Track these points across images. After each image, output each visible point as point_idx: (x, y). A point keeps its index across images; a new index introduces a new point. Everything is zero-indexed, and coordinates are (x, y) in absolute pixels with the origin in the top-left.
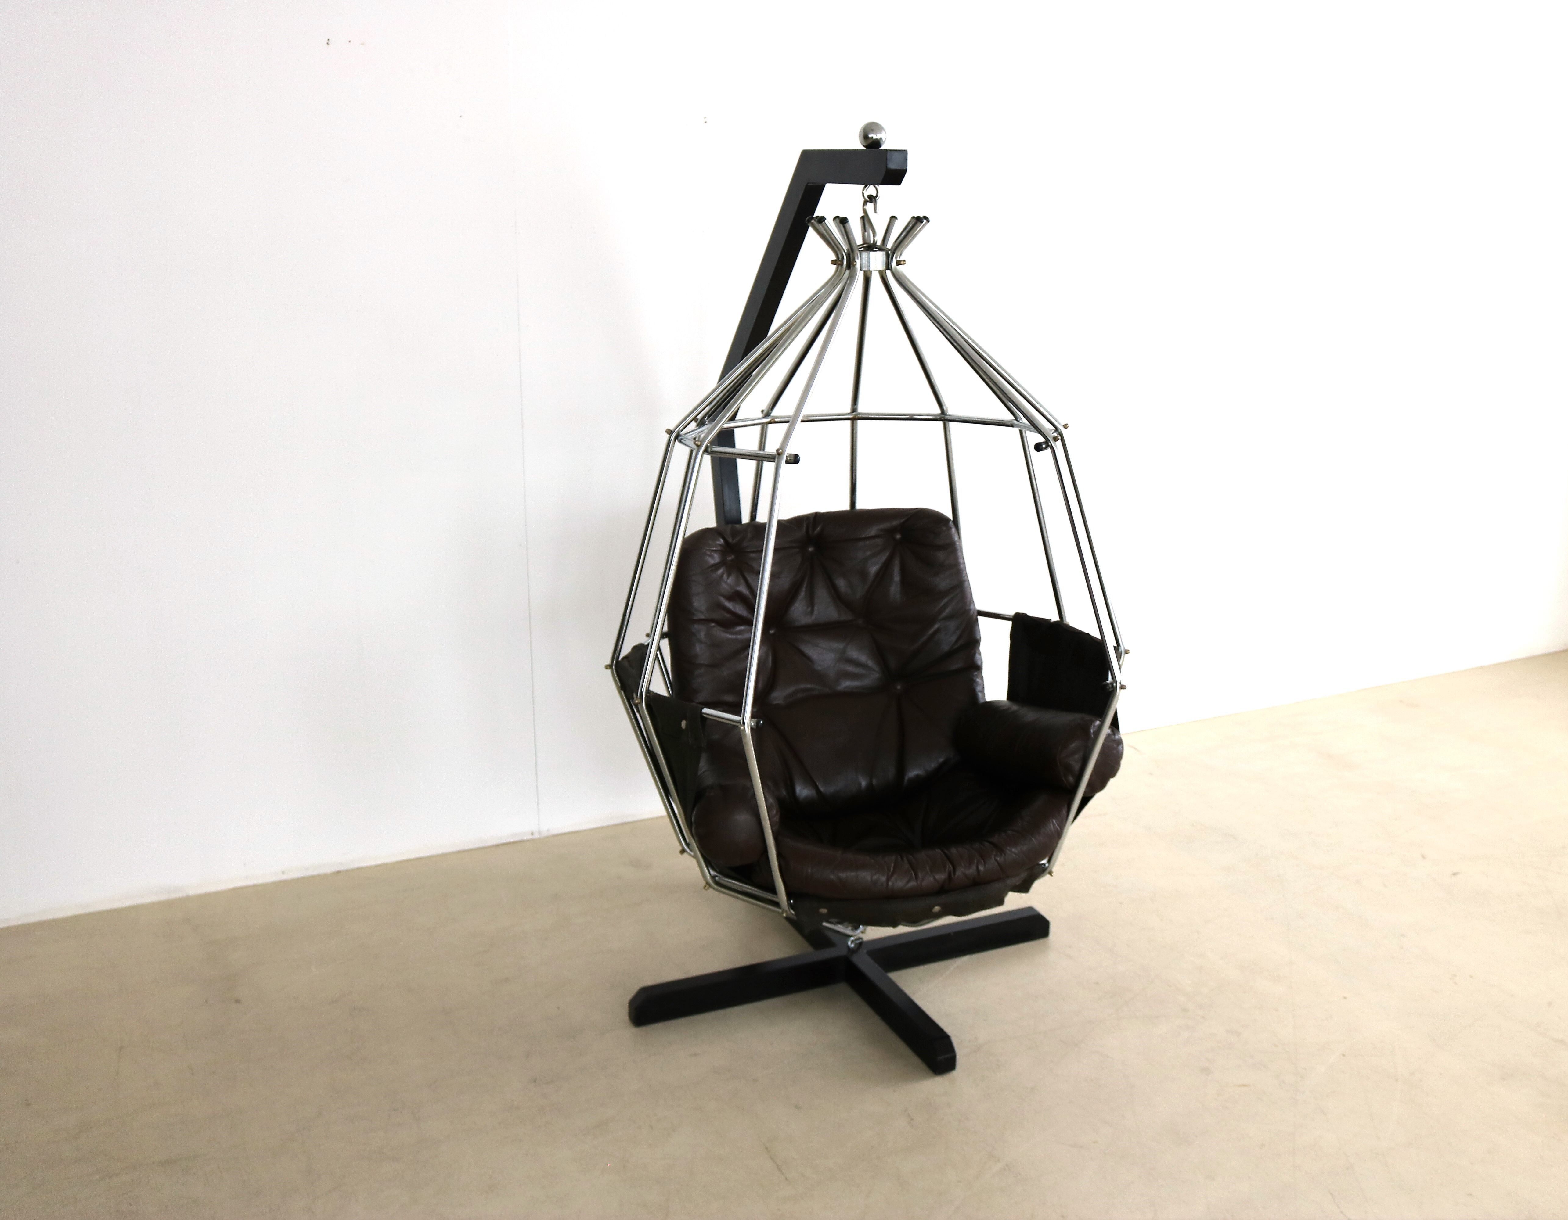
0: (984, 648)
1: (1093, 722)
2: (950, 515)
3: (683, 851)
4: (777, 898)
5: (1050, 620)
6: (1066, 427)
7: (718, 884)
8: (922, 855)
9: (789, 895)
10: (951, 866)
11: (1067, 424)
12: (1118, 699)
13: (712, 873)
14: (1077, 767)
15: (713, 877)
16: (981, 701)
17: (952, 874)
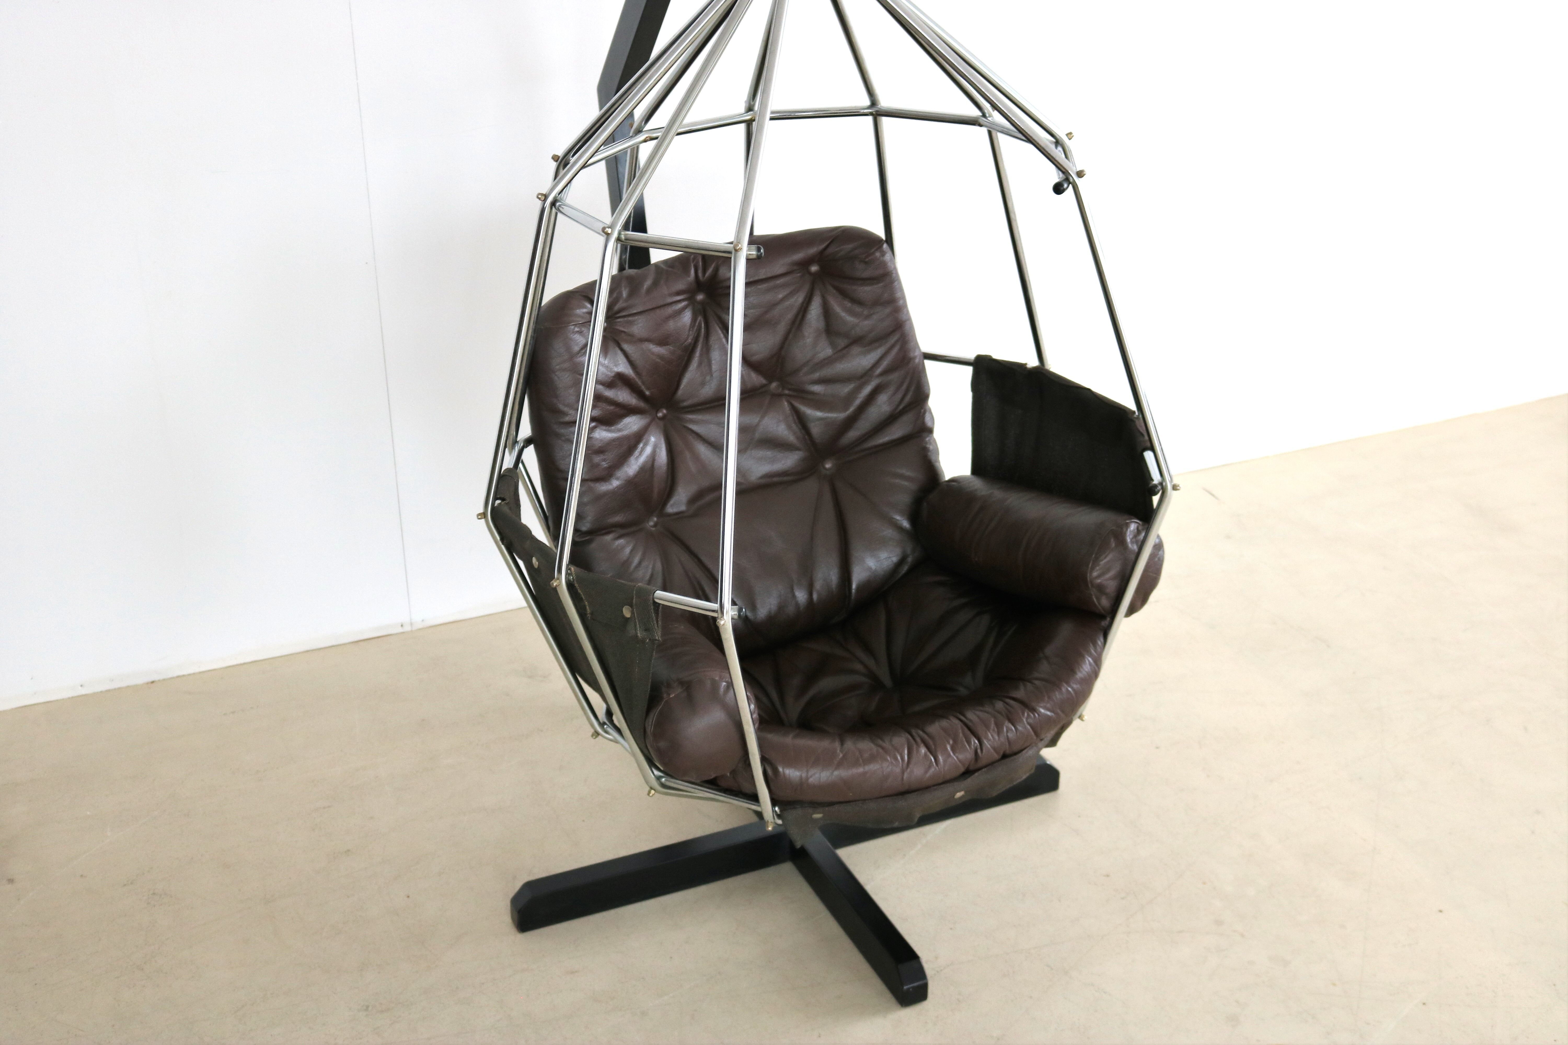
0: (933, 403)
1: (1127, 525)
2: (882, 234)
3: (596, 734)
4: (760, 806)
5: (1026, 364)
6: (1069, 135)
7: (664, 786)
8: (934, 728)
9: (774, 802)
10: (976, 741)
11: (1071, 133)
12: (1169, 502)
13: (656, 773)
14: (1111, 586)
15: (658, 778)
16: (943, 481)
17: (979, 751)
